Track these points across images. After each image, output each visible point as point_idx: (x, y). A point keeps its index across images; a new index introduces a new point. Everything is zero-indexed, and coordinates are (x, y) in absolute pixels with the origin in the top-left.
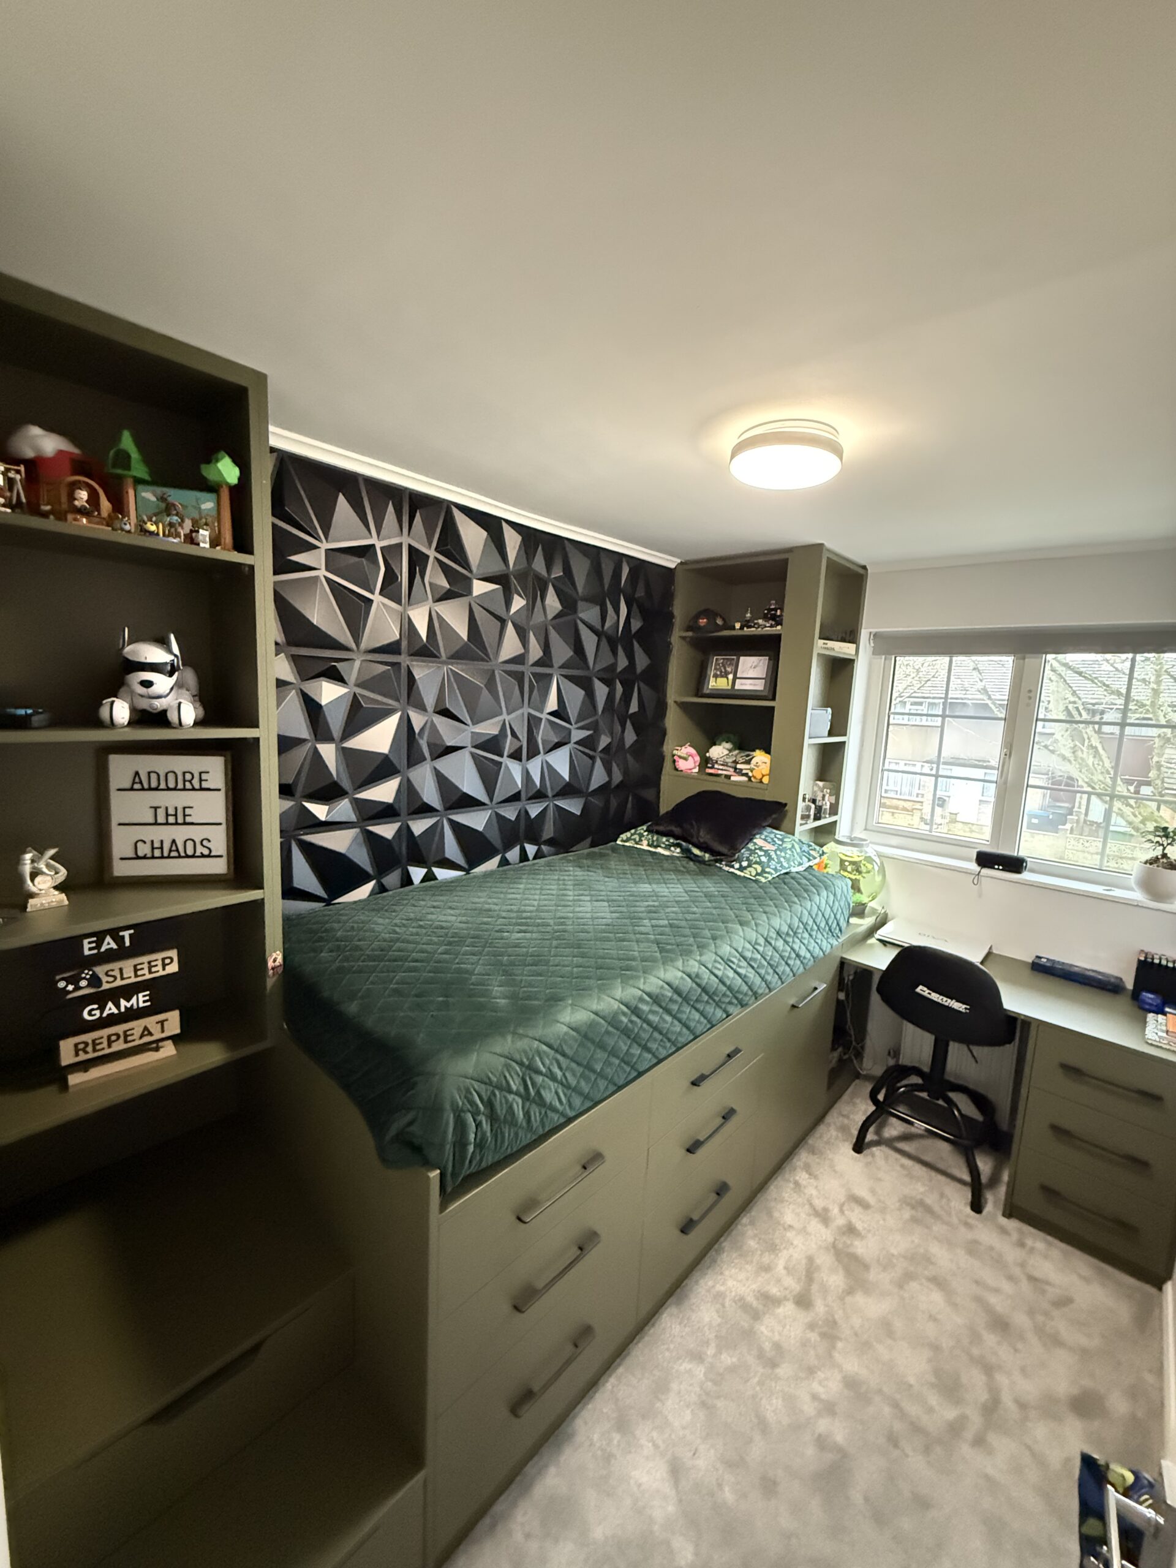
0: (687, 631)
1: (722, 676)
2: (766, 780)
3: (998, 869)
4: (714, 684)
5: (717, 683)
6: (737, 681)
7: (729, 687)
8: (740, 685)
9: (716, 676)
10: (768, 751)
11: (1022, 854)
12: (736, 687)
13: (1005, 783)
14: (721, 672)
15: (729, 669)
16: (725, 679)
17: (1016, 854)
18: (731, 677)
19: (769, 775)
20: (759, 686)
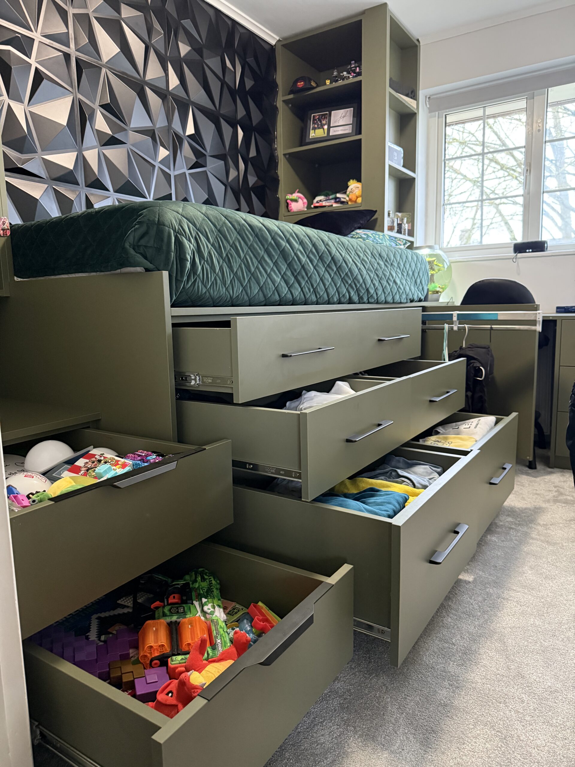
0: (289, 94)
1: (319, 128)
2: (359, 200)
3: (529, 252)
4: (314, 134)
5: (315, 133)
6: (331, 129)
7: (326, 135)
8: (333, 132)
9: (314, 129)
10: (359, 180)
11: (543, 239)
12: (331, 134)
13: (529, 193)
14: (318, 125)
15: (324, 122)
16: (322, 130)
17: (540, 240)
18: (326, 127)
19: (361, 196)
20: (348, 130)
